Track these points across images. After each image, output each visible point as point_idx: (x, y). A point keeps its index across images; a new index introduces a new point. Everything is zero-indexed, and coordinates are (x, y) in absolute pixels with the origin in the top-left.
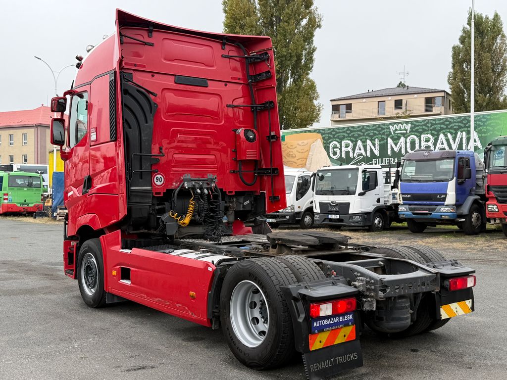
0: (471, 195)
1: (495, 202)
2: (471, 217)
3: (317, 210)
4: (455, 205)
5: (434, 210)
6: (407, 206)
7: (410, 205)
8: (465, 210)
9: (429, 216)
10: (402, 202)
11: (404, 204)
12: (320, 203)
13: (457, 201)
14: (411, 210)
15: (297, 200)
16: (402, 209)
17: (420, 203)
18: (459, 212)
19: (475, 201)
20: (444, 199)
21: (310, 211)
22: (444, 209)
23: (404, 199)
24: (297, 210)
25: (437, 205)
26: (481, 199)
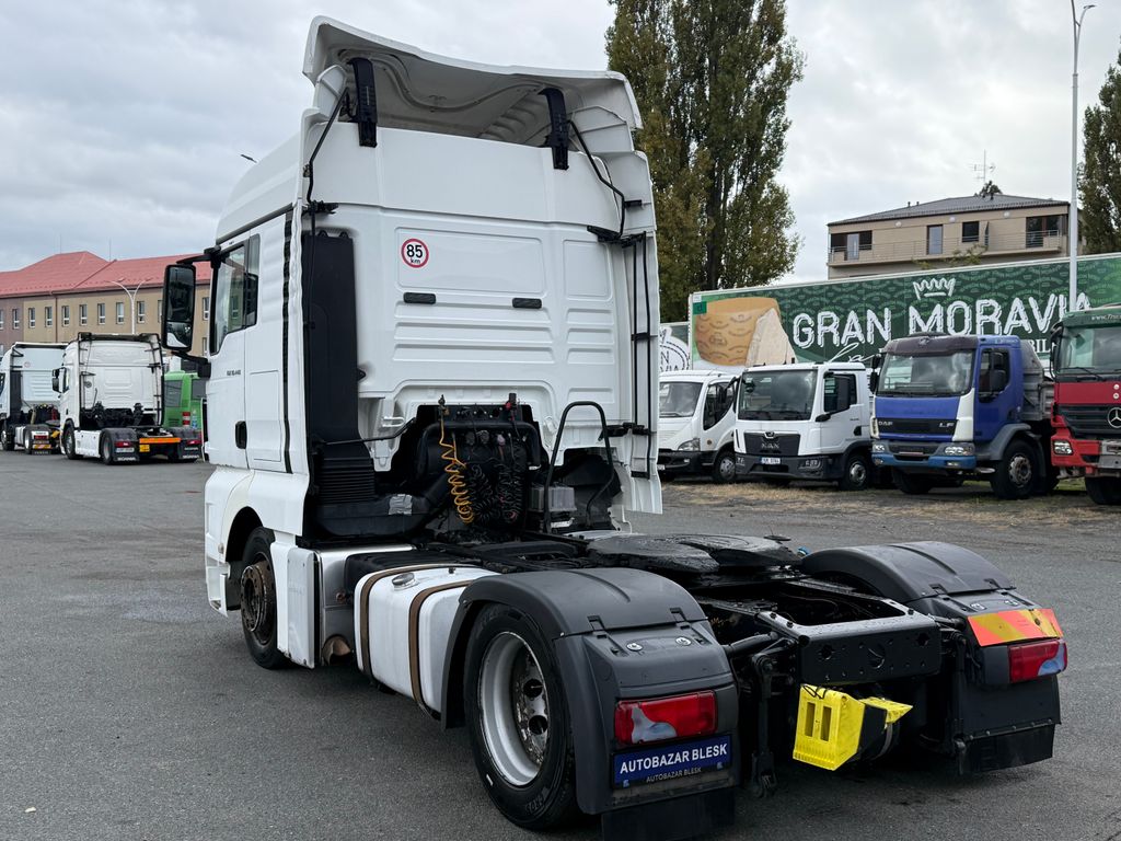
0: (1011, 421)
1: (1067, 435)
2: (1008, 468)
3: (741, 448)
4: (974, 441)
5: (932, 451)
6: (886, 443)
7: (892, 440)
8: (996, 451)
9: (924, 462)
10: (877, 435)
11: (882, 438)
12: (746, 435)
13: (976, 433)
14: (893, 449)
15: (706, 428)
16: (877, 447)
17: (908, 436)
18: (981, 455)
19: (1019, 435)
20: (952, 431)
21: (728, 449)
22: (952, 450)
23: (882, 429)
24: (704, 447)
25: (939, 441)
26: (1032, 431)
